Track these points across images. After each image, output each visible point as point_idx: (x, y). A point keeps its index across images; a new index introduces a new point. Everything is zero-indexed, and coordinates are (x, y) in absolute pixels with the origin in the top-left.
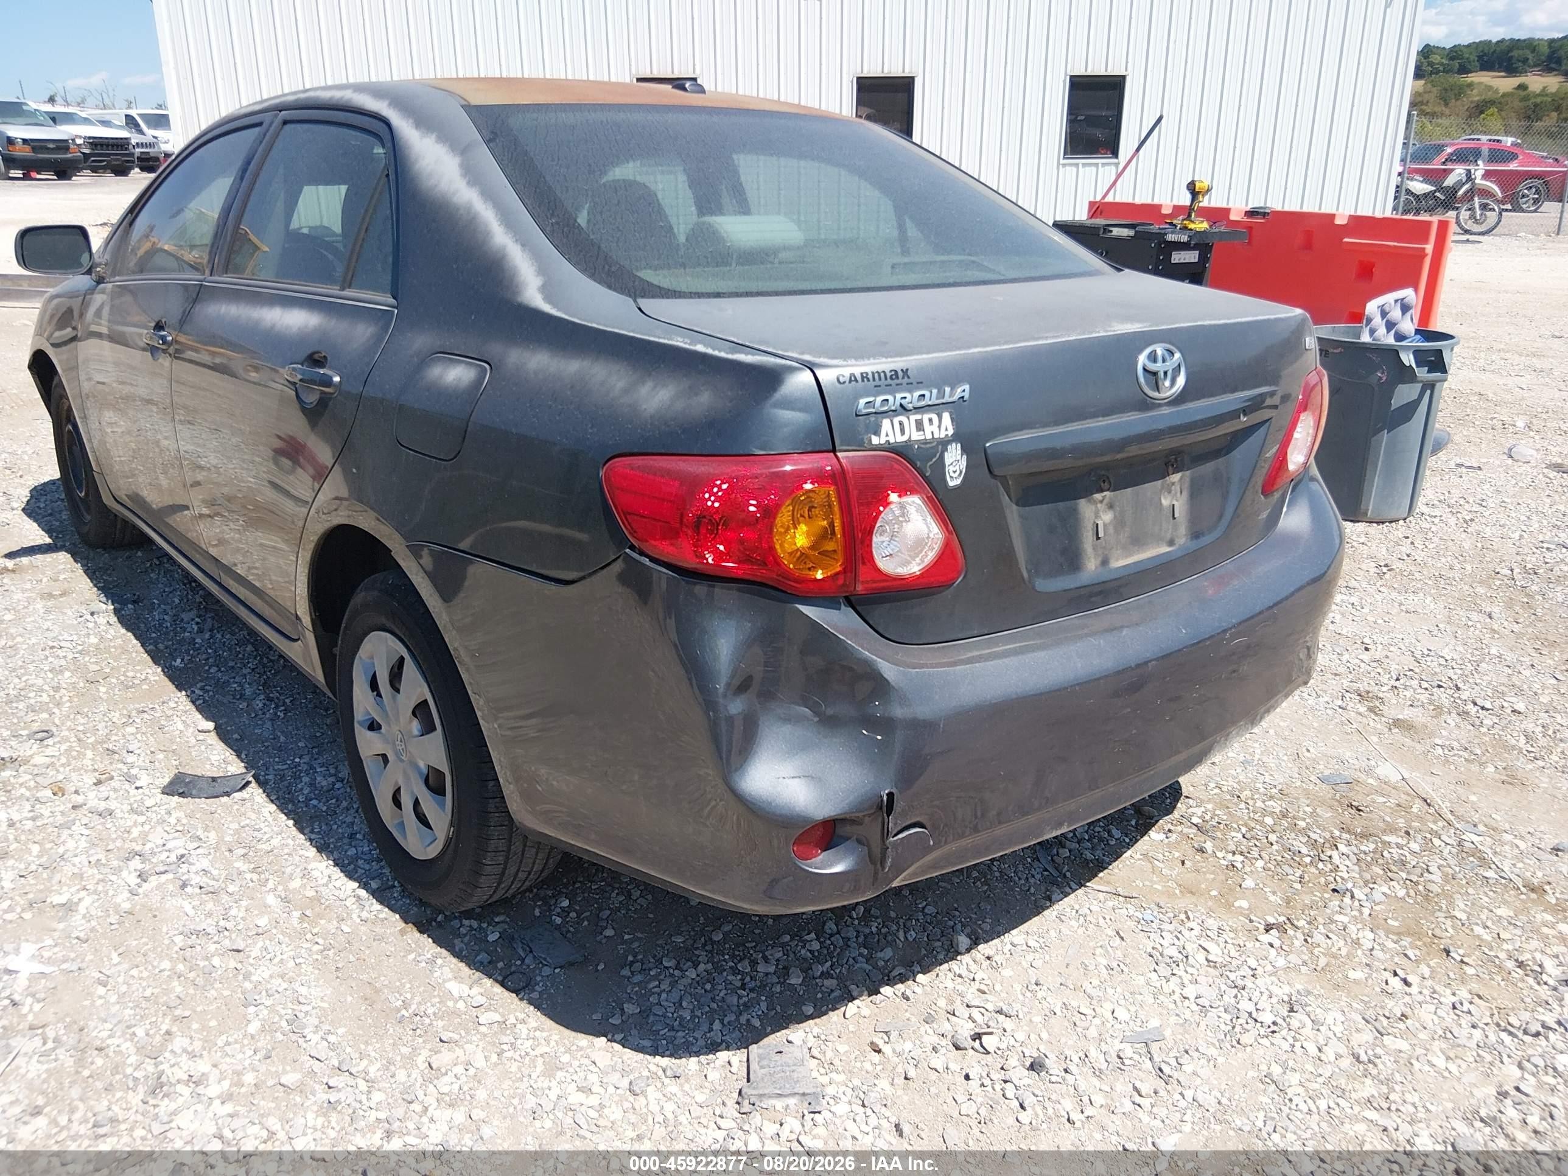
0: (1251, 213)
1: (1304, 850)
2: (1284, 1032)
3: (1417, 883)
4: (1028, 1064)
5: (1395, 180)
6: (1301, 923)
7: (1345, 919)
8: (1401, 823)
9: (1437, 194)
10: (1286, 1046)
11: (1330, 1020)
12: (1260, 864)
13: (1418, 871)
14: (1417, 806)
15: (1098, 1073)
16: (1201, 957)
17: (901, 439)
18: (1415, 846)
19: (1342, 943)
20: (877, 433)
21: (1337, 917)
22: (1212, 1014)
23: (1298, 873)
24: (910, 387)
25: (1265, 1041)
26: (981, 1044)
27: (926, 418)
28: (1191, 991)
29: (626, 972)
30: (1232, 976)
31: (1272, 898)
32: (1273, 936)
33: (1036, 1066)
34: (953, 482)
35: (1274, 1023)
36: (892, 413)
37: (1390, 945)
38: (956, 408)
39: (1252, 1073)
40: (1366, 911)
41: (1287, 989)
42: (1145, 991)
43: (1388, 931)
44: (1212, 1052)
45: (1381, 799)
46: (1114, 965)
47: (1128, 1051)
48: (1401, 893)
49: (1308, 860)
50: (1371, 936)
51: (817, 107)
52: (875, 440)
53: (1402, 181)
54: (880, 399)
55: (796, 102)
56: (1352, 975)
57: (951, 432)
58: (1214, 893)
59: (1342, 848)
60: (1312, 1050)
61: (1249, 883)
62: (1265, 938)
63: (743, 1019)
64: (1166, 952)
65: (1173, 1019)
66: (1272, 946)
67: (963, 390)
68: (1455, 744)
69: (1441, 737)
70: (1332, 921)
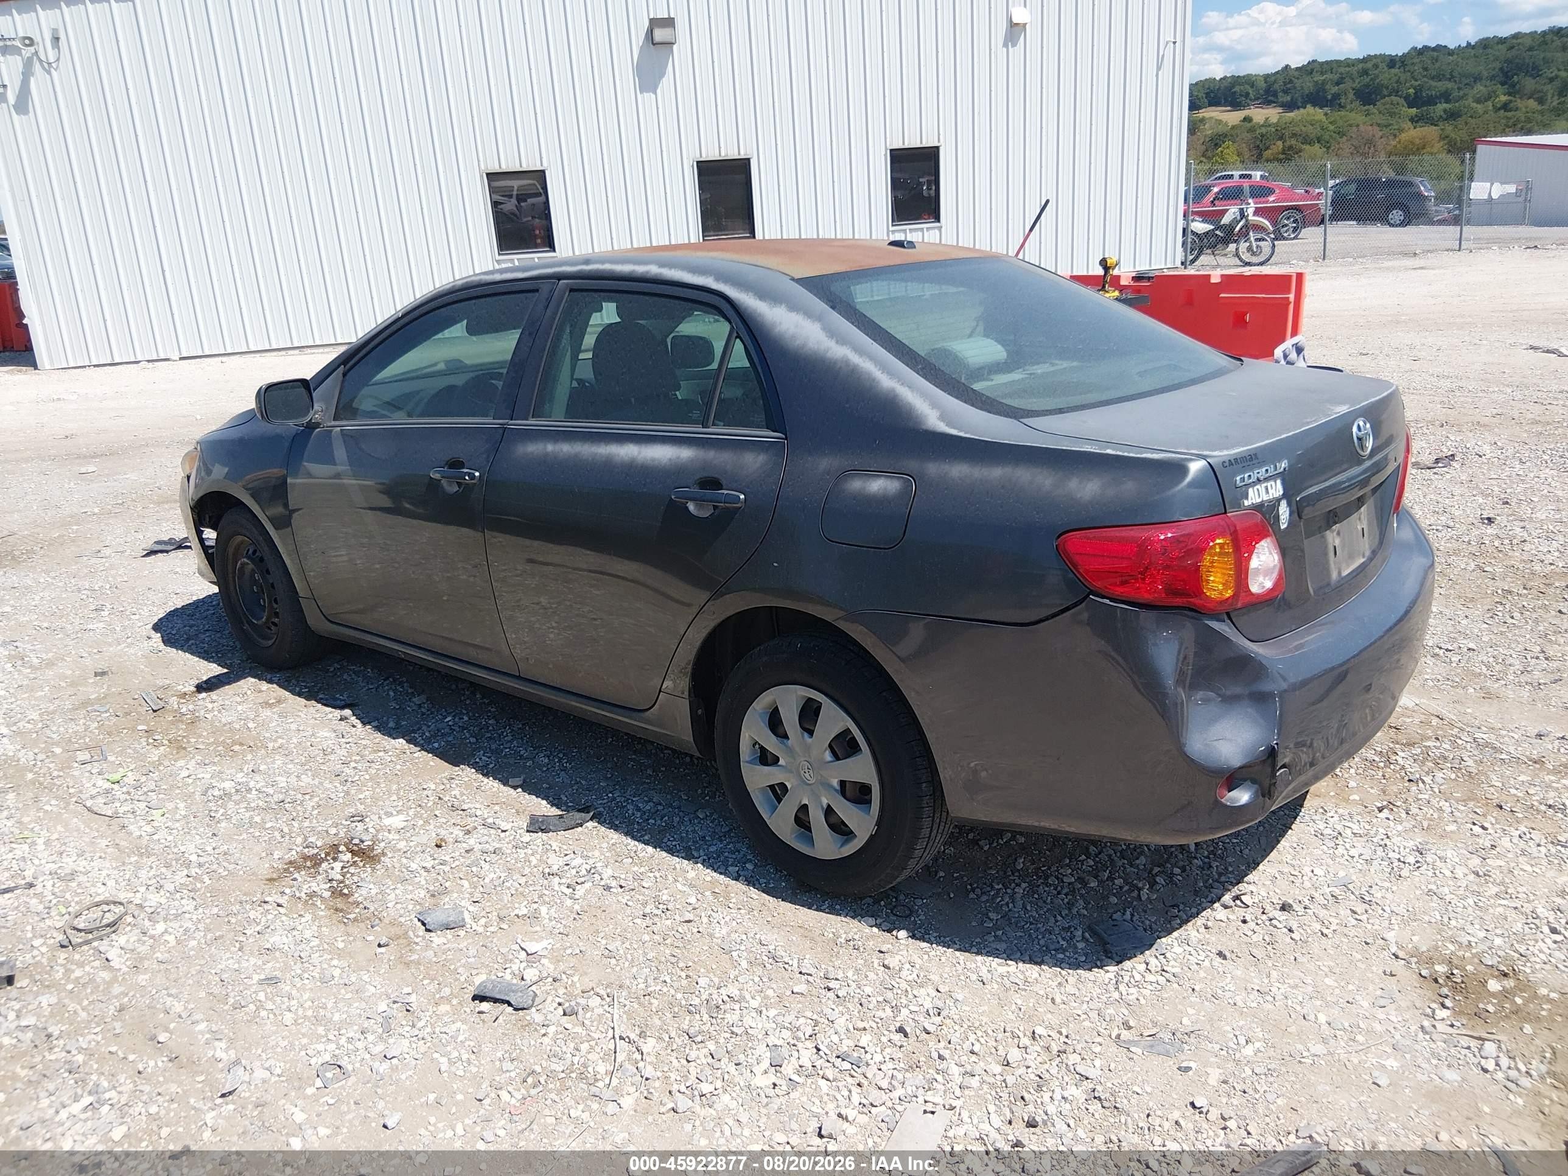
0: (1138, 278)
1: (1377, 759)
2: (1425, 866)
3: (1460, 769)
4: (1278, 907)
5: (1181, 223)
6: (1398, 804)
7: (1427, 797)
8: (1430, 733)
9: (1218, 232)
10: (1430, 874)
11: (1449, 855)
12: (1352, 771)
13: (1457, 761)
14: (1435, 721)
15: (1325, 907)
16: (1348, 831)
17: (1259, 500)
18: (1447, 746)
19: (1431, 811)
20: (1247, 498)
21: (1420, 796)
22: (1375, 863)
23: (1380, 774)
24: (1261, 464)
25: (1415, 873)
26: (1242, 902)
27: (1269, 484)
28: (1353, 852)
29: (972, 895)
30: (1375, 840)
31: (1372, 791)
32: (1385, 813)
33: (1285, 907)
34: (1283, 527)
35: (1417, 862)
36: (1254, 484)
37: (1463, 808)
38: (1283, 476)
39: (1418, 892)
40: (1437, 790)
41: (1412, 843)
42: (1324, 856)
43: (1457, 801)
44: (1387, 884)
45: (1408, 720)
46: (1295, 845)
47: (1337, 892)
48: (1453, 776)
49: (1382, 764)
50: (1447, 804)
51: (988, 249)
52: (1246, 503)
53: (1188, 224)
54: (1246, 475)
55: (955, 244)
56: (1448, 829)
57: (1281, 492)
58: (1332, 794)
59: (1401, 754)
60: (1448, 873)
61: (1352, 784)
62: (1383, 815)
63: (1074, 911)
64: (1325, 832)
65: (1351, 870)
66: (1388, 819)
67: (1284, 465)
68: (1439, 677)
69: (1428, 674)
70: (1419, 800)
